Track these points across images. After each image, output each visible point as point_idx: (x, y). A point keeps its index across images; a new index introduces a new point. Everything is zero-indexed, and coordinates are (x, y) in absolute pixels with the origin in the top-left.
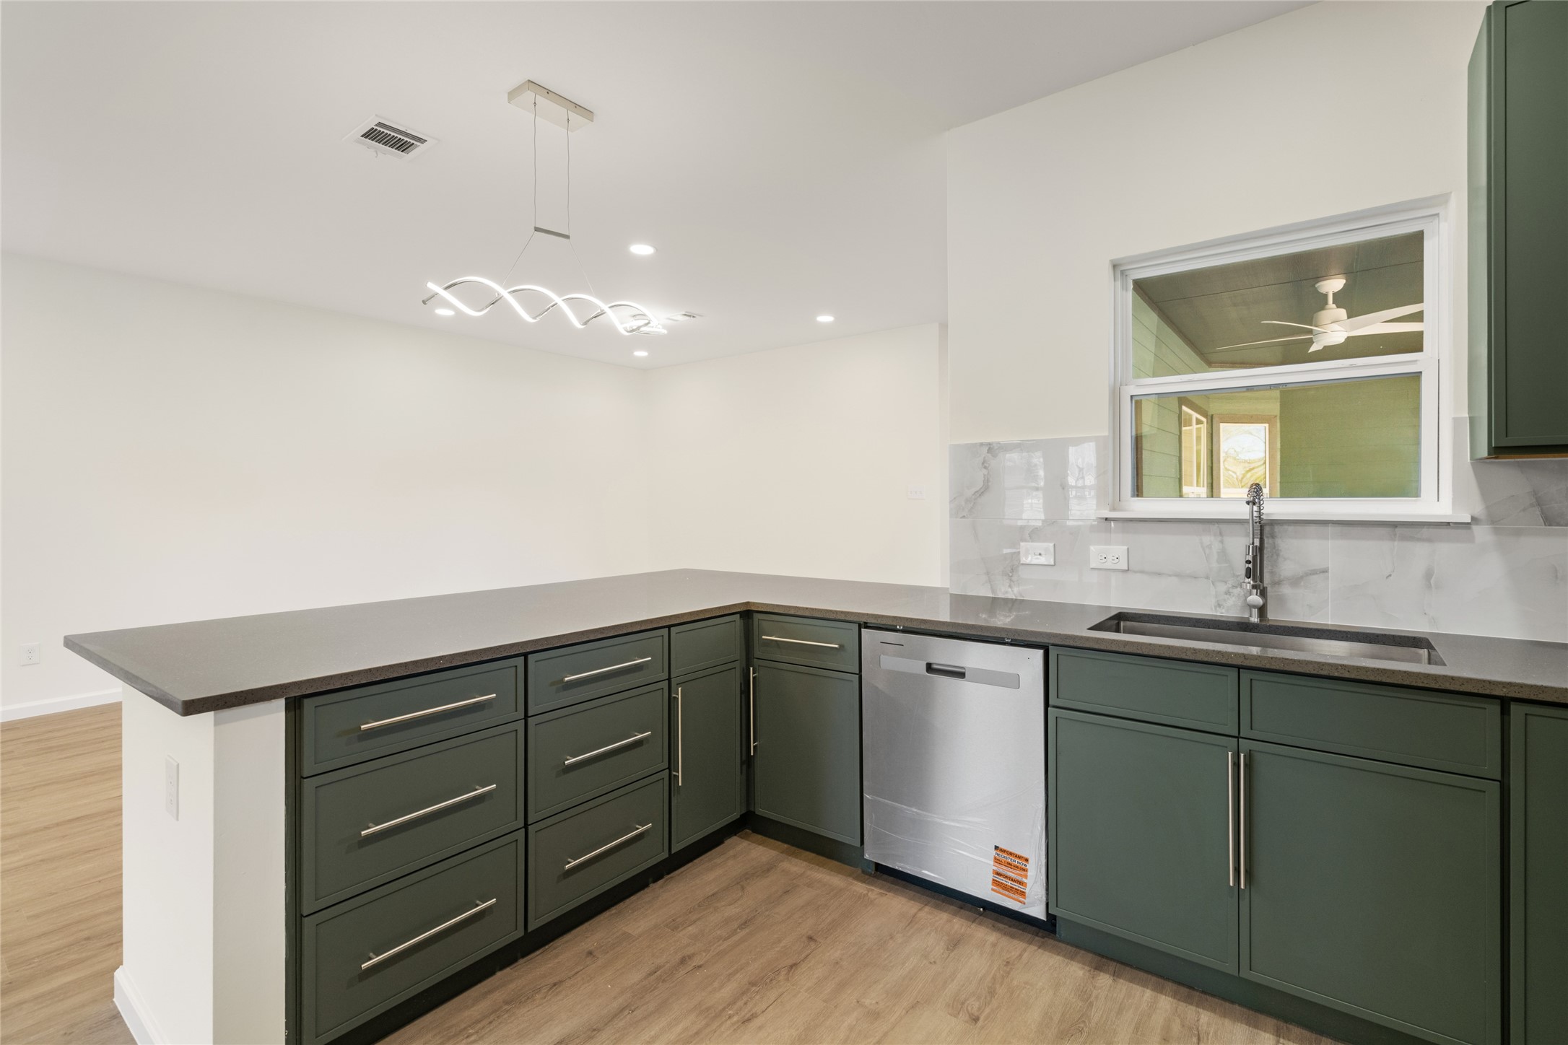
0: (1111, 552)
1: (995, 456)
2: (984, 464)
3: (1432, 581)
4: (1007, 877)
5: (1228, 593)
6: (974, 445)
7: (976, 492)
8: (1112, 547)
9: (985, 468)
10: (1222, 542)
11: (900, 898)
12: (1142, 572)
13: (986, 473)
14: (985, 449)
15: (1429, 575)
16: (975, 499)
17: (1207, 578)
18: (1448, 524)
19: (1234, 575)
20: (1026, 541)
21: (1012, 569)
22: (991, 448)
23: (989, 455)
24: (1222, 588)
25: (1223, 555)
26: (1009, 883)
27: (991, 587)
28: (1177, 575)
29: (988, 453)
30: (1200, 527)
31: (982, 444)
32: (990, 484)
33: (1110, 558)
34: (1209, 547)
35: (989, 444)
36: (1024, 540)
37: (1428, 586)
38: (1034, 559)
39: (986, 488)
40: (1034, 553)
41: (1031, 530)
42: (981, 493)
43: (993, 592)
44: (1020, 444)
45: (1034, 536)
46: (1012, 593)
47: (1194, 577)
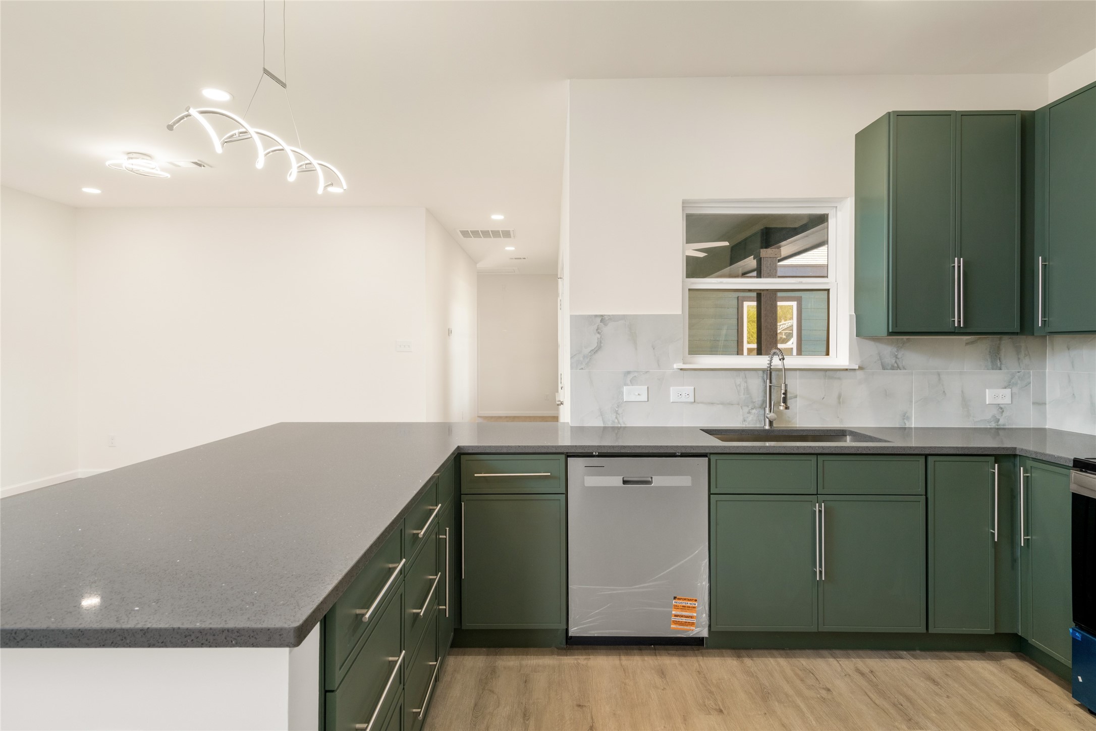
0: (680, 392)
1: (606, 325)
2: (598, 331)
3: (841, 400)
4: (682, 616)
5: (749, 413)
6: (590, 316)
7: (592, 350)
8: (684, 387)
9: (599, 333)
10: (746, 382)
11: (600, 657)
12: (702, 403)
13: (599, 337)
14: (599, 319)
15: (839, 397)
16: (591, 356)
17: (738, 404)
18: (847, 369)
19: (753, 402)
20: (628, 385)
21: (618, 406)
22: (603, 318)
23: (602, 324)
24: (746, 410)
25: (747, 390)
26: (684, 620)
27: (603, 419)
28: (722, 404)
29: (601, 322)
30: (735, 373)
31: (596, 316)
32: (602, 345)
33: (684, 395)
34: (740, 385)
35: (602, 316)
36: (626, 385)
37: (839, 403)
38: (633, 398)
39: (599, 348)
40: (634, 393)
41: (631, 377)
42: (595, 351)
43: (604, 422)
44: (624, 317)
45: (633, 382)
46: (619, 422)
47: (731, 404)
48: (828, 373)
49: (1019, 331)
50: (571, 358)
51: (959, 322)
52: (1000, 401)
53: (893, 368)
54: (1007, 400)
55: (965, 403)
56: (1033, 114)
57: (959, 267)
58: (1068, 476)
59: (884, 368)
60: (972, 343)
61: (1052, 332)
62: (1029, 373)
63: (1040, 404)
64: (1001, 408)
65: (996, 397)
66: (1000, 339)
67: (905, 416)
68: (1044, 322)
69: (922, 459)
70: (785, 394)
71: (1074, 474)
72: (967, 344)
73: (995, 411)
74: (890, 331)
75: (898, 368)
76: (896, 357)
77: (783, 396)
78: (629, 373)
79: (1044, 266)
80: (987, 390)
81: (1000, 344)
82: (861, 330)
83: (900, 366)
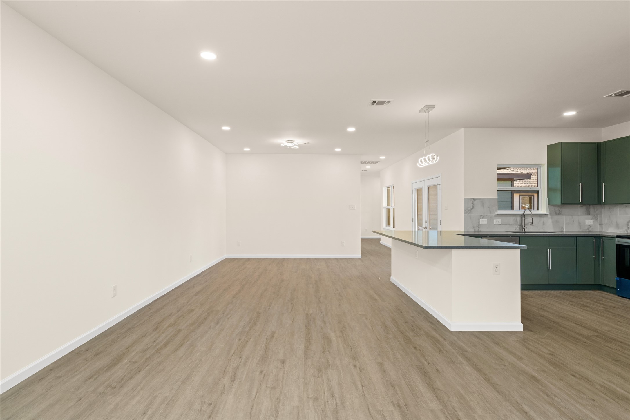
0: (497, 221)
1: (475, 201)
2: (473, 203)
5: (517, 227)
6: (470, 198)
7: (470, 209)
10: (516, 218)
12: (503, 224)
13: (473, 205)
15: (543, 222)
16: (470, 211)
17: (514, 225)
18: (545, 214)
19: (519, 224)
21: (478, 225)
22: (474, 199)
23: (474, 201)
24: (516, 226)
25: (516, 220)
28: (509, 224)
30: (512, 215)
31: (472, 198)
34: (514, 219)
36: (481, 219)
37: (543, 224)
38: (483, 223)
39: (473, 208)
40: (484, 221)
41: (482, 217)
42: (472, 209)
43: (474, 230)
44: (480, 199)
45: (483, 218)
46: (479, 230)
47: (512, 225)
48: (540, 216)
49: (597, 203)
50: (465, 211)
51: (581, 201)
52: (589, 224)
53: (559, 214)
54: (592, 223)
55: (580, 224)
56: (600, 143)
57: (581, 186)
58: (615, 240)
59: (556, 214)
60: (581, 207)
61: (606, 204)
62: (598, 216)
63: (601, 224)
64: (590, 226)
65: (588, 222)
66: (589, 206)
67: (562, 228)
68: (604, 201)
69: (575, 238)
70: (532, 221)
71: (617, 239)
72: (580, 207)
73: (588, 227)
74: (562, 203)
75: (560, 214)
76: (560, 211)
77: (532, 222)
78: (482, 215)
79: (604, 186)
80: (586, 221)
81: (589, 207)
82: (550, 203)
83: (561, 213)
